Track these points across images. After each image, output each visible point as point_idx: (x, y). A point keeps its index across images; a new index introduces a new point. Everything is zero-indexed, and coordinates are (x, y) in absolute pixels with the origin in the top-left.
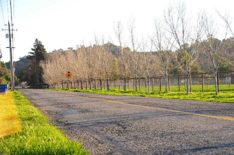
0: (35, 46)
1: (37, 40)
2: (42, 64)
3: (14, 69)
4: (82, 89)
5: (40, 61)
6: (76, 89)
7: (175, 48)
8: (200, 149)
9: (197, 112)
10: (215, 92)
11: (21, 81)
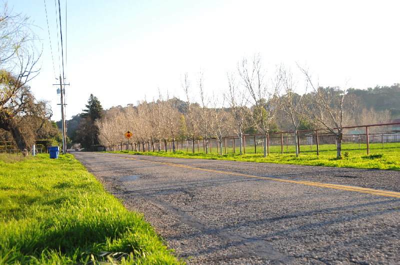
0: (90, 102)
1: (92, 95)
2: (98, 123)
3: (65, 130)
4: (144, 151)
5: (96, 120)
6: (138, 152)
7: (250, 104)
8: (277, 219)
9: (276, 176)
10: (295, 154)
11: (74, 142)
